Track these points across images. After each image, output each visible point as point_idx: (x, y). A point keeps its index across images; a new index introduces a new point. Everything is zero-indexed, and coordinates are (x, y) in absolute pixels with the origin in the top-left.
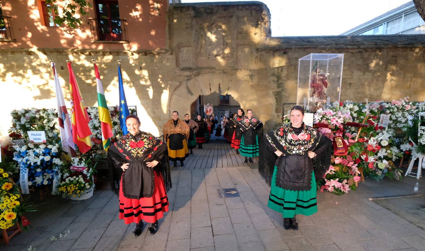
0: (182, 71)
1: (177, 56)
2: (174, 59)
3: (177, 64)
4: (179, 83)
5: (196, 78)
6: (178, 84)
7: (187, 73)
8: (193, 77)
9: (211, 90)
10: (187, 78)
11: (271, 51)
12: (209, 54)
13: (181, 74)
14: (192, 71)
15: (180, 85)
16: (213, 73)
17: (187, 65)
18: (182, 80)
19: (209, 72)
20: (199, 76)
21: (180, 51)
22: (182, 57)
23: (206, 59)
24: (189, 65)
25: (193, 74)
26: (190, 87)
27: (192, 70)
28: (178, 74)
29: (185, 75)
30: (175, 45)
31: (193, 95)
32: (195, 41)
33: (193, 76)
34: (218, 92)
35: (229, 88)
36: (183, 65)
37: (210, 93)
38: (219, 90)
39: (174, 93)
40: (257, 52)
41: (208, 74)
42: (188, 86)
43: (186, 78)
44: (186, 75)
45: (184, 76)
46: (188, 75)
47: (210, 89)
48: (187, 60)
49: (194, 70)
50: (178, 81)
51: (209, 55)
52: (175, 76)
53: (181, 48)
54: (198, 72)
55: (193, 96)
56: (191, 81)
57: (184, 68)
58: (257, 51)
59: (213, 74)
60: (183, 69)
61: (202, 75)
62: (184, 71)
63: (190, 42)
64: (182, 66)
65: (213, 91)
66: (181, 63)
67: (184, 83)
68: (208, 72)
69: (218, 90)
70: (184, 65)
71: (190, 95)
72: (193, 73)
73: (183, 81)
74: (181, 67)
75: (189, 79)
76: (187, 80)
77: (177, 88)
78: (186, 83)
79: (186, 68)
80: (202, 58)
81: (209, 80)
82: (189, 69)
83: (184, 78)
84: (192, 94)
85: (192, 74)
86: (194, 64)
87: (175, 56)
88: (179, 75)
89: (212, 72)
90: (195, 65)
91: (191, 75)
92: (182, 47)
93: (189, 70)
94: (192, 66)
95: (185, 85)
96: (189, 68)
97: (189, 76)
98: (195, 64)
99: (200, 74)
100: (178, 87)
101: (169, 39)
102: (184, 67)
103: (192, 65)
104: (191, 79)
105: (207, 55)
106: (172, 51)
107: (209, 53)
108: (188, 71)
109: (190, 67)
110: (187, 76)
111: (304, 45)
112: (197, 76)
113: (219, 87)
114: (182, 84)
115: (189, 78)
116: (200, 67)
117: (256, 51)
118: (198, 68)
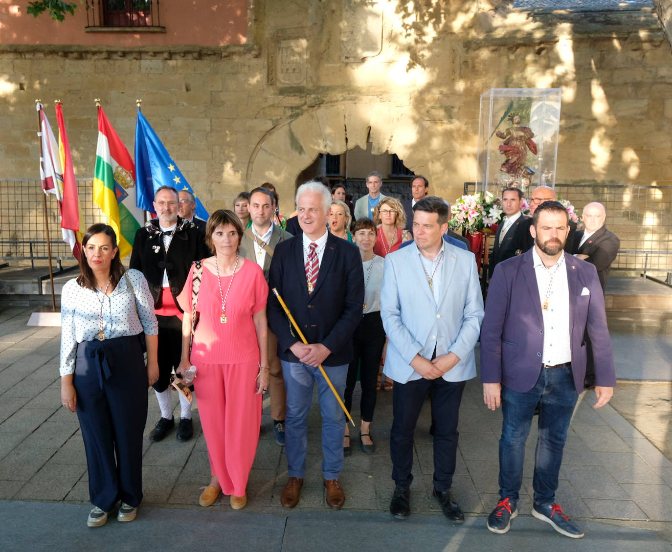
0: (281, 97)
1: (270, 60)
2: (264, 67)
3: (271, 80)
4: (273, 124)
5: (314, 113)
6: (269, 125)
7: (294, 101)
8: (307, 110)
9: (347, 142)
10: (292, 111)
11: (502, 48)
12: (348, 56)
13: (277, 103)
14: (303, 95)
15: (274, 128)
16: (354, 100)
17: (295, 82)
18: (279, 118)
19: (344, 99)
20: (319, 107)
21: (279, 48)
22: (282, 62)
23: (340, 67)
24: (298, 82)
25: (305, 103)
26: (298, 135)
27: (303, 92)
28: (270, 102)
29: (286, 105)
30: (267, 34)
31: (304, 153)
32: (316, 24)
33: (305, 107)
34: (363, 146)
35: (393, 139)
36: (283, 80)
37: (344, 150)
38: (368, 142)
39: (259, 147)
40: (467, 51)
41: (343, 102)
42: (294, 130)
43: (289, 113)
44: (290, 105)
45: (285, 107)
46: (294, 106)
47: (347, 139)
48: (294, 69)
49: (308, 94)
50: (270, 120)
51: (347, 58)
52: (264, 108)
53: (282, 42)
54: (318, 99)
55: (303, 155)
56: (301, 118)
57: (286, 88)
58: (466, 48)
59: (355, 103)
60: (283, 92)
61: (328, 105)
62: (285, 94)
63: (302, 27)
64: (282, 83)
65: (351, 145)
66: (280, 76)
67: (283, 124)
68: (341, 99)
69: (366, 140)
70: (287, 82)
71: (296, 154)
72: (307, 101)
73: (281, 119)
74: (279, 85)
75: (297, 115)
76: (291, 116)
77: (267, 136)
78: (290, 123)
79: (292, 87)
80: (331, 65)
81: (345, 116)
82: (298, 91)
83: (285, 113)
84: (300, 150)
85: (303, 102)
86: (309, 79)
87: (266, 60)
88: (273, 106)
89: (351, 99)
90: (312, 82)
91: (303, 105)
92: (284, 40)
93: (297, 94)
94: (304, 84)
95: (286, 128)
96: (297, 87)
97: (298, 108)
98: (311, 78)
99: (323, 103)
100: (269, 132)
101: (255, 20)
102: (287, 86)
103: (305, 82)
104: (302, 114)
105: (343, 58)
106: (260, 49)
107: (348, 53)
108: (294, 96)
109: (301, 85)
110: (292, 108)
111: (590, 33)
112: (317, 107)
113: (369, 134)
114: (278, 127)
115: (296, 112)
116: (323, 87)
117: (464, 47)
118: (319, 87)
